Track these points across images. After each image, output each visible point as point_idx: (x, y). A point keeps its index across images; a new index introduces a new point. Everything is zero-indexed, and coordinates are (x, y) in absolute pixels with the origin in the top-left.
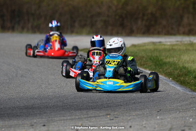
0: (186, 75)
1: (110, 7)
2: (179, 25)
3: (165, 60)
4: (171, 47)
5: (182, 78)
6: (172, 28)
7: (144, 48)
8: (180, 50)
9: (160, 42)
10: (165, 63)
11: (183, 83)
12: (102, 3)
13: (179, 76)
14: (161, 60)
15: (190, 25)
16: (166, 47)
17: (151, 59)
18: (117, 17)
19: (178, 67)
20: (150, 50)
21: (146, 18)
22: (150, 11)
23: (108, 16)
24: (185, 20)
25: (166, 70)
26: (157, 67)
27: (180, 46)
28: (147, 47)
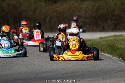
3: (119, 46)
7: (107, 39)
9: (121, 35)
10: (118, 49)
12: (81, 8)
14: (116, 46)
16: (123, 38)
17: (109, 46)
18: (93, 19)
20: (111, 40)
21: (114, 18)
22: (116, 13)
23: (86, 18)
25: (118, 53)
26: (113, 51)
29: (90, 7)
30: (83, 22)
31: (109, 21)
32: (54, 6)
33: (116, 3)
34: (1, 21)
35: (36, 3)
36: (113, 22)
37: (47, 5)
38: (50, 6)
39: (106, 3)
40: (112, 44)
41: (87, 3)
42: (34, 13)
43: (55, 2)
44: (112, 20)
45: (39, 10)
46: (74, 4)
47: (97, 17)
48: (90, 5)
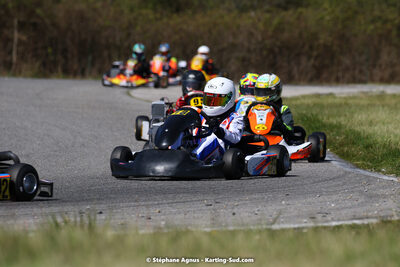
0: (354, 143)
1: (251, 34)
2: (374, 66)
3: (325, 120)
4: (343, 101)
5: (346, 149)
6: (361, 71)
7: (298, 102)
8: (357, 105)
9: (331, 94)
10: (324, 126)
11: (345, 156)
12: (238, 27)
13: (342, 145)
14: (318, 121)
15: (393, 65)
16: (337, 101)
17: (303, 120)
18: (265, 53)
19: (343, 130)
20: (308, 106)
21: (315, 53)
22: (321, 41)
23: (249, 51)
24: (385, 58)
27: (361, 99)
28: (303, 101)
29: (261, 26)
30: (244, 60)
31: (304, 60)
32: (176, 20)
33: (322, 18)
34: (50, 50)
35: (132, 10)
36: (312, 61)
37: (158, 15)
38: (165, 20)
39: (298, 18)
40: (309, 115)
41: (252, 14)
42: (129, 35)
43: (178, 10)
44: (309, 58)
45: (138, 28)
46: (222, 17)
47: (277, 50)
48: (259, 20)
